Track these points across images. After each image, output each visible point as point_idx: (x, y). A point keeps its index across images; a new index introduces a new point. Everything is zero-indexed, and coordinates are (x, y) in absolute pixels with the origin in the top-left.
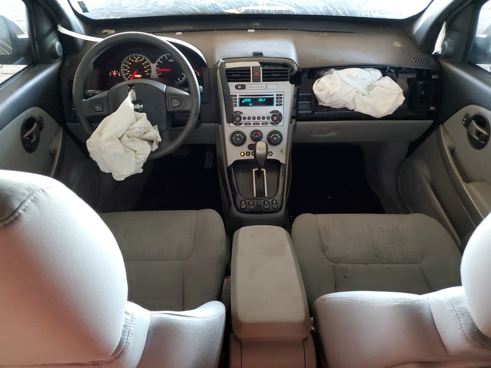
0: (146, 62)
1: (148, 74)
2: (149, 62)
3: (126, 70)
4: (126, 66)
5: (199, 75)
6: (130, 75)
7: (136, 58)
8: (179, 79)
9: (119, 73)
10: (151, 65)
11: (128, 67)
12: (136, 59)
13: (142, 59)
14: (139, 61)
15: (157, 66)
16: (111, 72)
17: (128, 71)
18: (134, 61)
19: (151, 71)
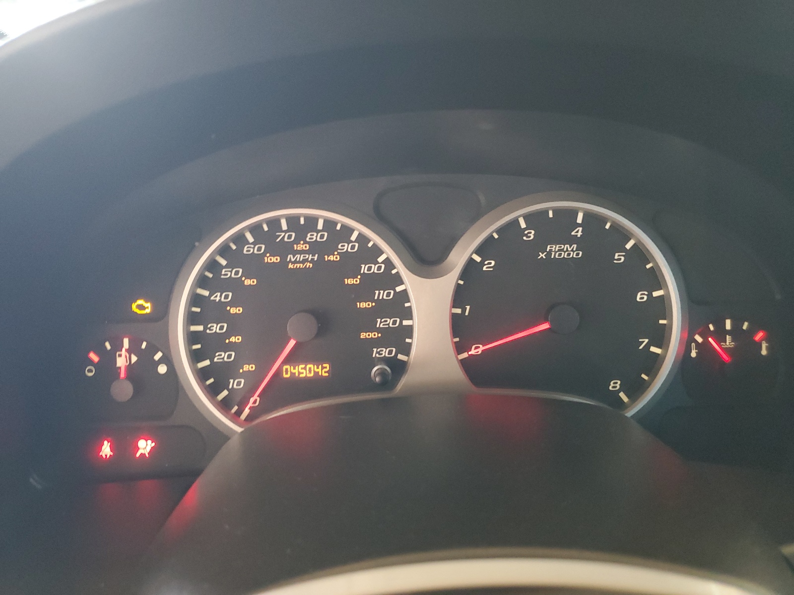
0: (374, 268)
1: (385, 353)
2: (400, 268)
3: (215, 328)
4: (217, 297)
5: (764, 352)
6: (246, 368)
7: (301, 237)
8: (615, 385)
9: (158, 356)
10: (410, 282)
11: (233, 311)
12: (301, 247)
13: (346, 247)
14: (321, 258)
15: (459, 297)
16: (101, 351)
17: (228, 334)
18: (284, 263)
19: (409, 331)
